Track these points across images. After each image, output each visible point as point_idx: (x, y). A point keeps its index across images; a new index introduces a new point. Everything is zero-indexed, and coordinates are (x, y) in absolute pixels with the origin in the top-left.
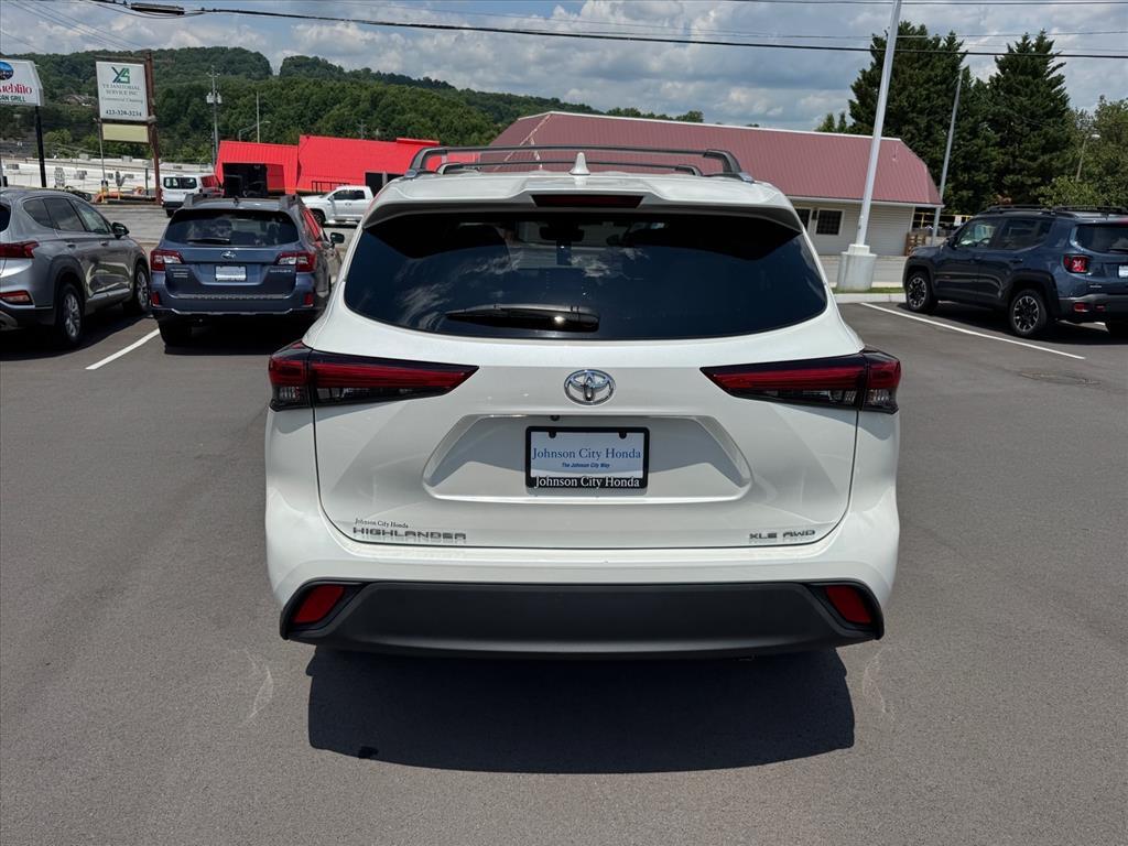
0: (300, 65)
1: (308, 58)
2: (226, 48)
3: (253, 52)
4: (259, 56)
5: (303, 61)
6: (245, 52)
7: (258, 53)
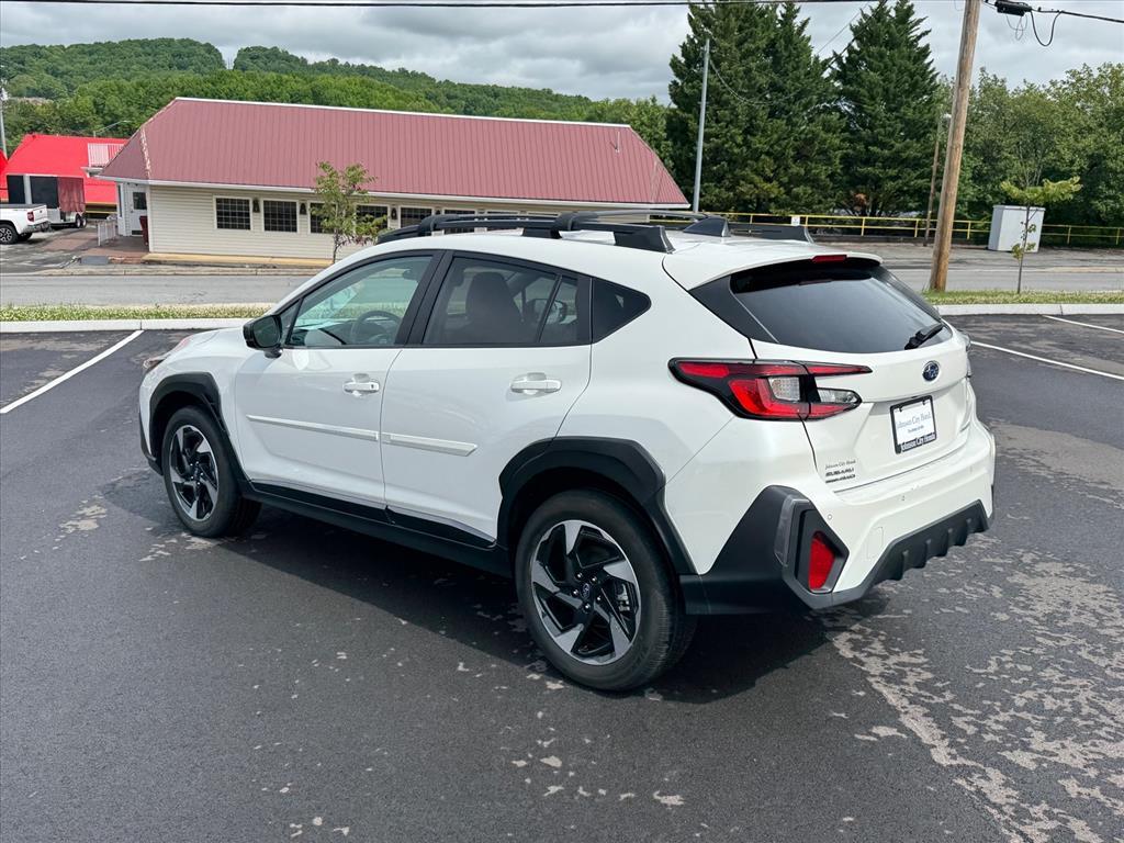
0: (258, 57)
1: (265, 49)
2: (172, 40)
3: (203, 43)
4: (210, 48)
5: (260, 53)
6: (195, 43)
7: (208, 45)
